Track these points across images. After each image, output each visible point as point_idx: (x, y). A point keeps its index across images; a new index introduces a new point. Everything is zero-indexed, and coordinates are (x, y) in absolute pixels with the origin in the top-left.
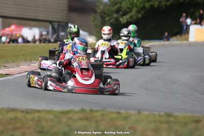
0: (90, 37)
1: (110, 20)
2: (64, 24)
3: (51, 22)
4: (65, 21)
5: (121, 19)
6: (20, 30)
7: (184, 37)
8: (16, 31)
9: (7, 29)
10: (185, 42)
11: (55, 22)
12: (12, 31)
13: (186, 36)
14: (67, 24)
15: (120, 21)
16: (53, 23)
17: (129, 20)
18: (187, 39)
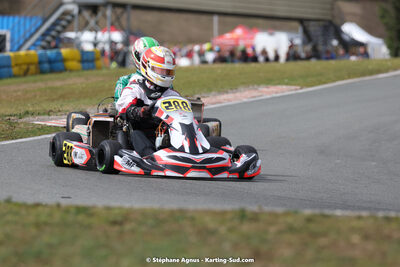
4: (329, 18)
6: (252, 38)
8: (245, 39)
9: (228, 36)
12: (237, 40)
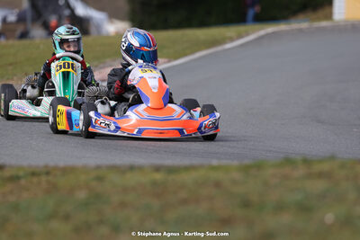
0: (112, 22)
7: (321, 13)
10: (324, 24)
13: (327, 10)
18: (329, 16)
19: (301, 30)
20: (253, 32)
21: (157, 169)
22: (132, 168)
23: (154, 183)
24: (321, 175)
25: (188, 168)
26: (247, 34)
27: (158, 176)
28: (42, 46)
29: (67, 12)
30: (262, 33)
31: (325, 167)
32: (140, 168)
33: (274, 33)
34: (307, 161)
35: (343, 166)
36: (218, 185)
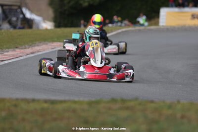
0: (44, 22)
1: (69, 2)
2: (16, 8)
3: (2, 6)
4: (19, 4)
5: (82, 2)
7: (153, 22)
10: (153, 27)
11: (6, 5)
13: (156, 20)
14: (20, 7)
15: (81, 4)
16: (5, 7)
17: (91, 3)
18: (157, 24)
19: (140, 30)
20: (115, 31)
21: (46, 101)
22: (34, 100)
23: (43, 109)
24: (127, 108)
25: (61, 102)
26: (112, 32)
27: (46, 105)
28: (4, 34)
29: (21, 16)
30: (120, 31)
31: (132, 104)
32: (38, 101)
33: (126, 31)
34: (123, 101)
35: (140, 104)
36: (74, 111)
